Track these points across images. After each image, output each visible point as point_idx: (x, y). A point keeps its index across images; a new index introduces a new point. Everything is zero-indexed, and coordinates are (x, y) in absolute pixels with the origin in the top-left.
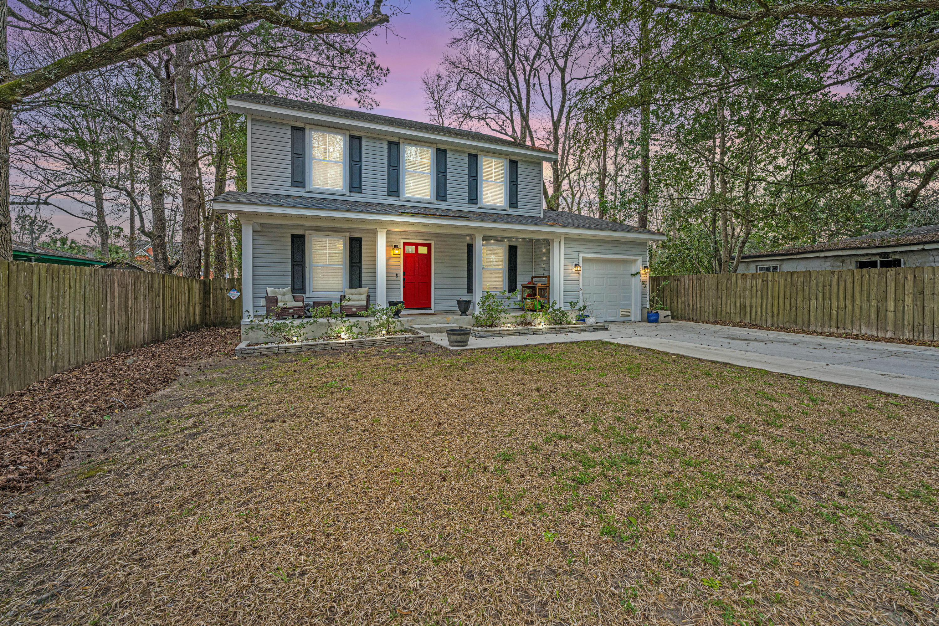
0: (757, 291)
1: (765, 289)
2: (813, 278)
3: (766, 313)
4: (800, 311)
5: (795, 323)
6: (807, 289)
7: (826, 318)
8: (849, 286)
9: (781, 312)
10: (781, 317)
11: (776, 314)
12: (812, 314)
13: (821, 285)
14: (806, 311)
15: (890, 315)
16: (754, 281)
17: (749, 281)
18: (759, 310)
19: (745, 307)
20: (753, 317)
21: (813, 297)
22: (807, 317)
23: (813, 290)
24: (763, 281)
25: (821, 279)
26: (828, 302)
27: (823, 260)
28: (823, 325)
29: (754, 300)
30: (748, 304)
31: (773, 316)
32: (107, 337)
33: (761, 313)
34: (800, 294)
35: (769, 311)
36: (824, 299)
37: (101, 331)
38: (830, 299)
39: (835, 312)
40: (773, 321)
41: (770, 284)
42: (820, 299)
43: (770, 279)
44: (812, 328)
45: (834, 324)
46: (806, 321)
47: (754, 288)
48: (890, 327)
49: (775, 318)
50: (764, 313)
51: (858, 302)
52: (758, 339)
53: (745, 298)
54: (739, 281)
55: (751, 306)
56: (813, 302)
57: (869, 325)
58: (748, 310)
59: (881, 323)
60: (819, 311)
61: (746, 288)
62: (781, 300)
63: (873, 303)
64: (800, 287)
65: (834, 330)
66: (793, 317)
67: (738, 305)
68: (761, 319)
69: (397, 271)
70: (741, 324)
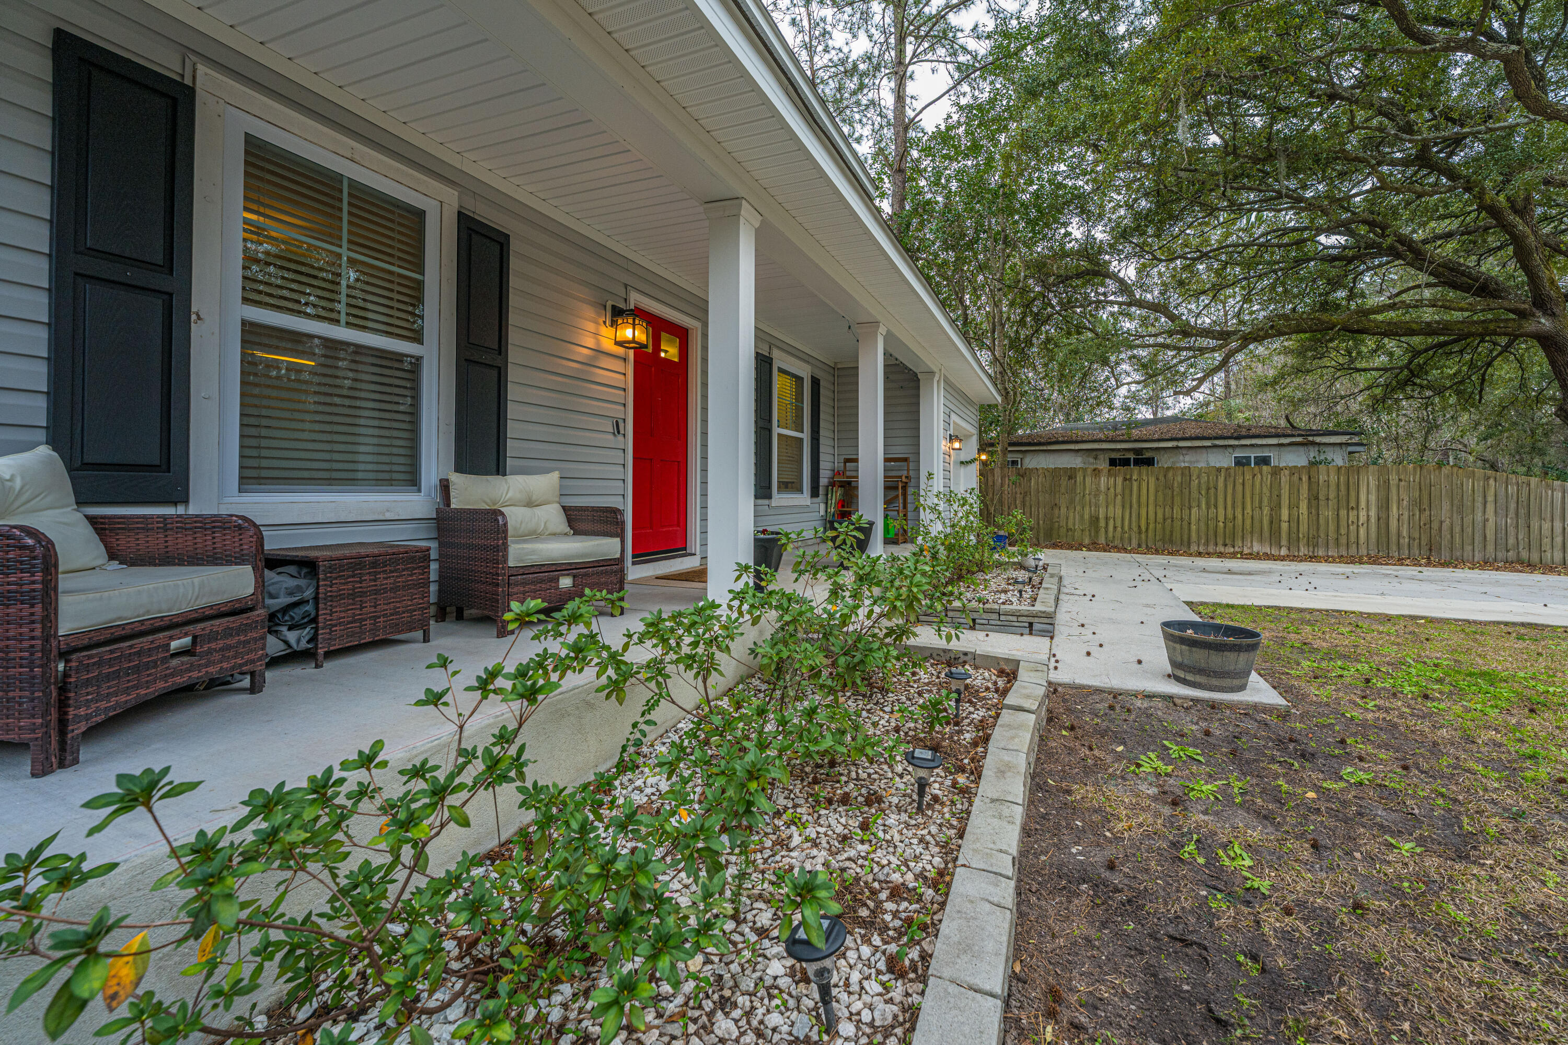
0: (1116, 495)
1: (1127, 492)
2: (1194, 478)
3: (1130, 528)
4: (1177, 524)
5: (1171, 541)
6: (1186, 492)
7: (1211, 533)
8: (1239, 488)
9: (1151, 526)
10: (1150, 533)
11: (1143, 529)
12: (1193, 527)
13: (1204, 487)
14: (1185, 523)
15: (1284, 526)
16: (1112, 480)
17: (1103, 480)
18: (1119, 524)
19: (1098, 519)
20: (1110, 534)
21: (1194, 504)
22: (1187, 532)
23: (1195, 494)
24: (1125, 479)
25: (1204, 478)
26: (1213, 510)
27: (1073, 454)
28: (1207, 544)
29: (1111, 508)
30: (1102, 516)
31: (1140, 533)
33: (1122, 527)
34: (1177, 500)
35: (1134, 525)
36: (1208, 508)
38: (1216, 507)
39: (1221, 524)
40: (1140, 539)
41: (1135, 484)
42: (1204, 506)
43: (1135, 477)
44: (1194, 548)
45: (1220, 541)
46: (1185, 538)
47: (1112, 490)
48: (1284, 542)
49: (1143, 536)
50: (1126, 528)
51: (1248, 510)
53: (1097, 506)
54: (1088, 480)
55: (1107, 519)
56: (1194, 511)
57: (1261, 540)
58: (1102, 523)
59: (1274, 537)
60: (1202, 524)
61: (1098, 490)
62: (1151, 508)
63: (1266, 511)
64: (1177, 490)
65: (1221, 549)
66: (1168, 532)
67: (1087, 517)
68: (1122, 539)
70: (1094, 546)
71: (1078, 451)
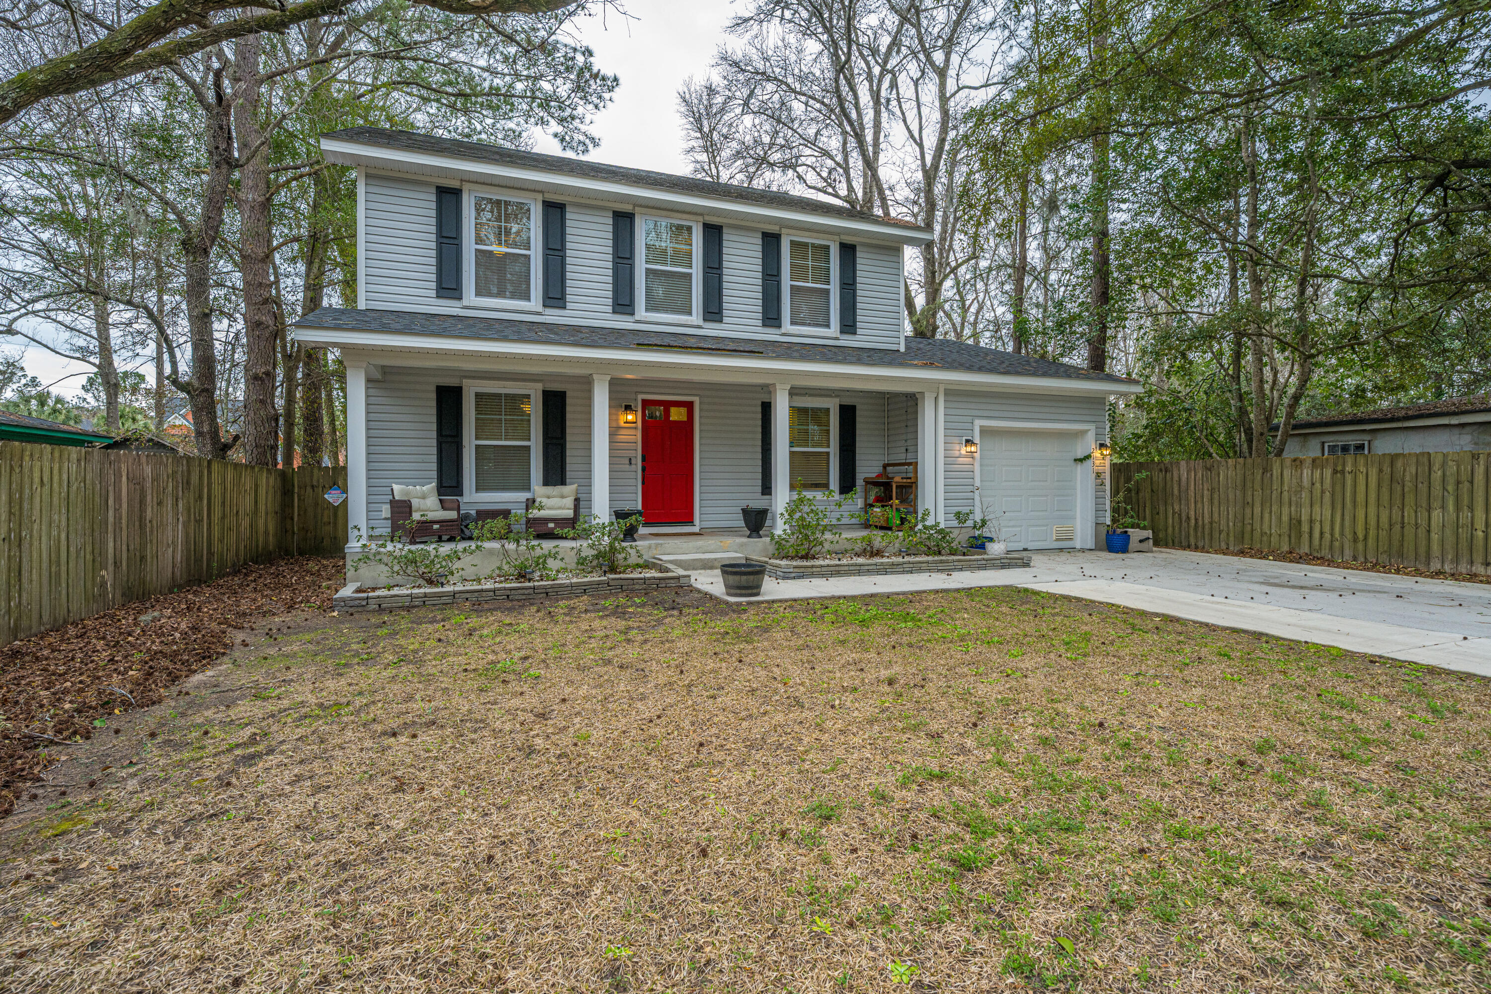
0: (1323, 492)
1: (1338, 488)
2: (1436, 467)
3: (1342, 534)
4: (1409, 531)
5: (1401, 555)
6: (1423, 488)
7: (1464, 544)
9: (1372, 533)
10: (1371, 542)
11: (1361, 536)
12: (1435, 537)
13: (1451, 481)
14: (1422, 532)
16: (1317, 473)
17: (1306, 473)
18: (1327, 529)
19: (1299, 522)
20: (1316, 542)
21: (1436, 504)
22: (1424, 543)
23: (1437, 491)
24: (1335, 472)
25: (1452, 468)
26: (1466, 514)
27: (1456, 431)
28: (1457, 560)
29: (1317, 509)
30: (1305, 518)
31: (1355, 540)
32: (107, 574)
33: (1332, 535)
34: (1410, 499)
35: (1347, 531)
36: (1458, 509)
37: (98, 561)
38: (1471, 508)
39: (1480, 534)
40: (1355, 549)
41: (1349, 478)
42: (1451, 507)
43: (1348, 468)
44: (1435, 566)
45: (1479, 557)
46: (1422, 550)
47: (1318, 485)
49: (1360, 546)
50: (1337, 535)
52: (1326, 585)
53: (1299, 505)
54: (1287, 473)
55: (1311, 521)
56: (1436, 514)
58: (1305, 528)
60: (1448, 532)
61: (1301, 486)
62: (1372, 510)
64: (1409, 485)
65: (1479, 569)
66: (1396, 543)
67: (1285, 518)
68: (1331, 547)
69: (631, 454)
70: (1292, 556)
71: (1463, 425)
